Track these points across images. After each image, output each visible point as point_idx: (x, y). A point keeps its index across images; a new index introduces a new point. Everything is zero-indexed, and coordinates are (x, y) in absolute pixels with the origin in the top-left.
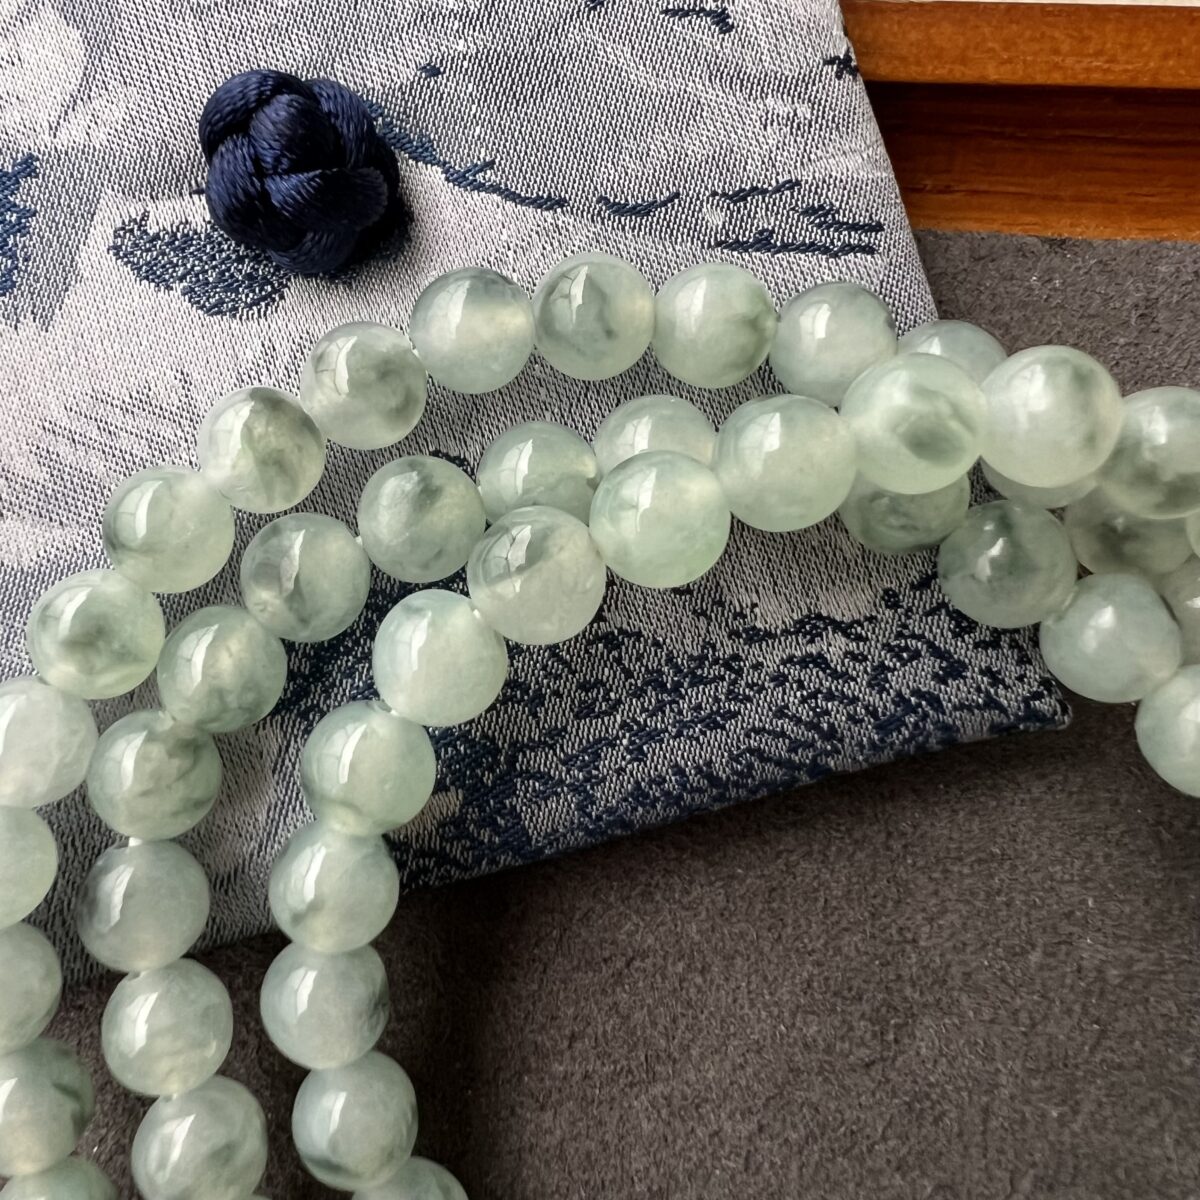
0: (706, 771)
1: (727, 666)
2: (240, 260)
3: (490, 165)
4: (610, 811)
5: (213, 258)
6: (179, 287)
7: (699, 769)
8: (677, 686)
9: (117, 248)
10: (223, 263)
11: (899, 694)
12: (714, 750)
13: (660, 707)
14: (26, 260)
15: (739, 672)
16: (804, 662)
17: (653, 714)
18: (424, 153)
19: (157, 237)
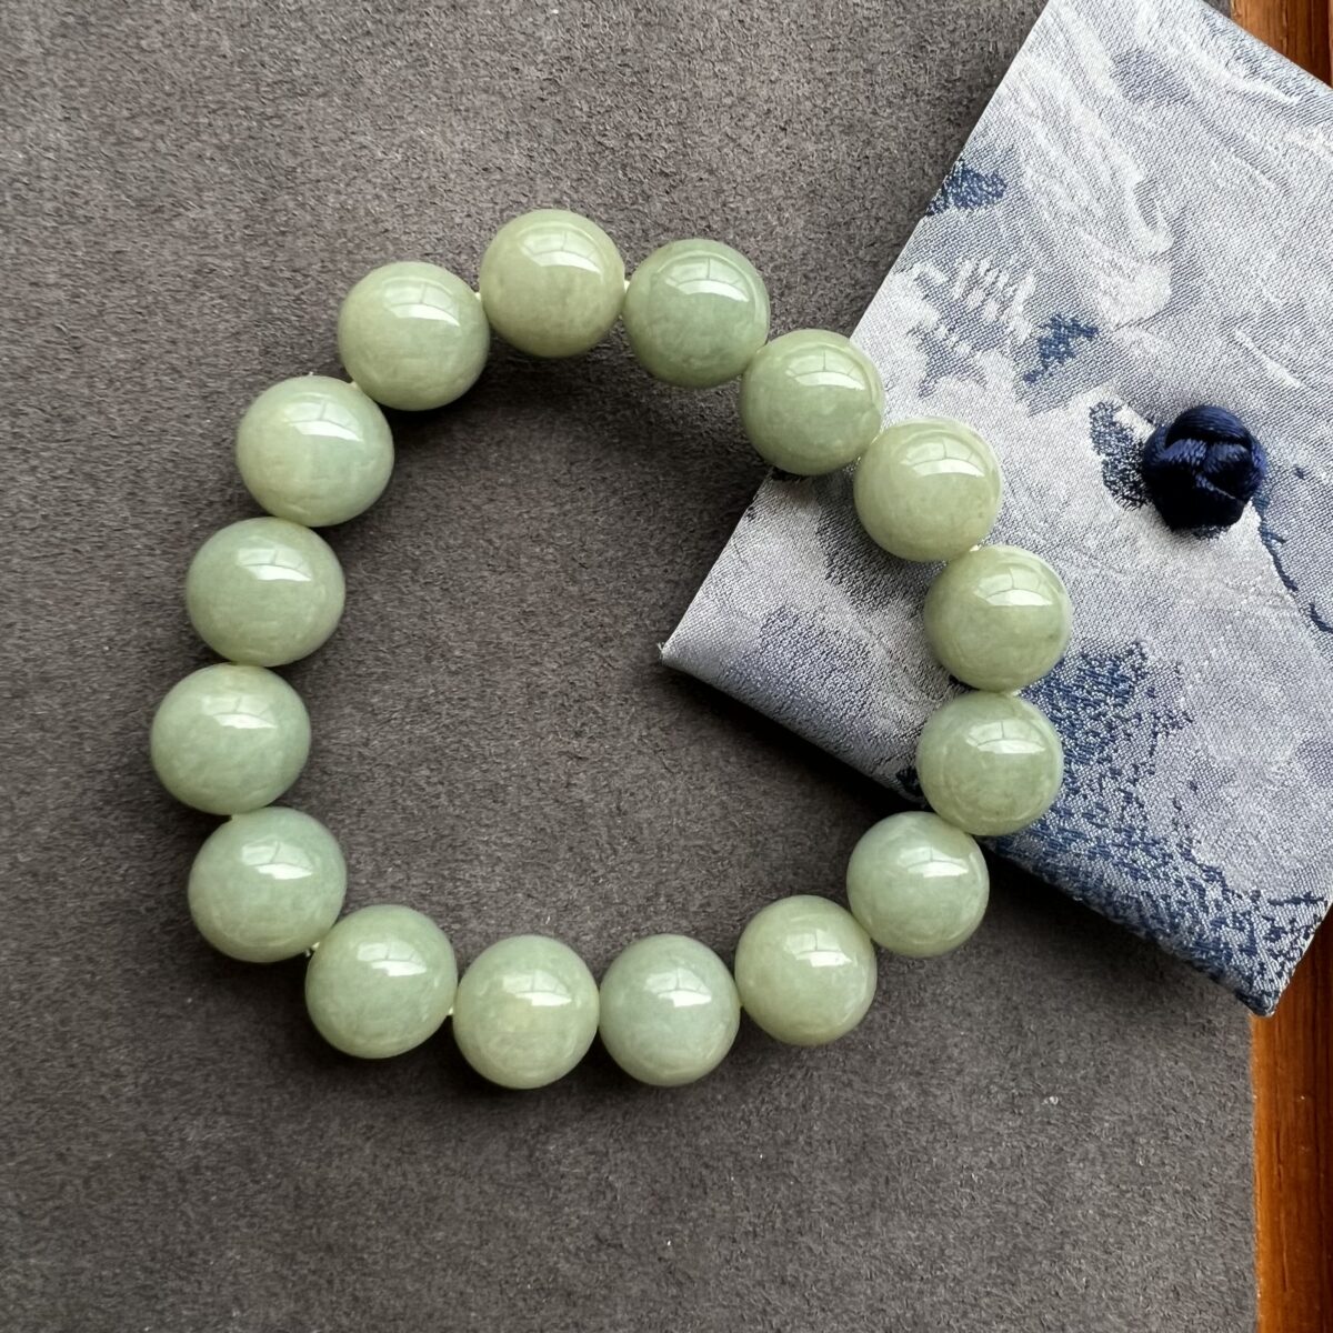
0: (1111, 891)
1: (1164, 855)
2: (1138, 471)
3: (1282, 541)
4: (1056, 867)
5: (1128, 458)
6: (1103, 457)
7: (1109, 886)
8: (1136, 844)
9: (1093, 412)
10: (1130, 464)
11: (1219, 939)
12: (1123, 883)
13: (1119, 846)
14: (1051, 375)
15: (1166, 863)
16: (1195, 886)
17: (1114, 845)
18: (1261, 506)
19: (1114, 424)
